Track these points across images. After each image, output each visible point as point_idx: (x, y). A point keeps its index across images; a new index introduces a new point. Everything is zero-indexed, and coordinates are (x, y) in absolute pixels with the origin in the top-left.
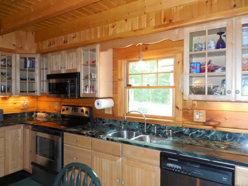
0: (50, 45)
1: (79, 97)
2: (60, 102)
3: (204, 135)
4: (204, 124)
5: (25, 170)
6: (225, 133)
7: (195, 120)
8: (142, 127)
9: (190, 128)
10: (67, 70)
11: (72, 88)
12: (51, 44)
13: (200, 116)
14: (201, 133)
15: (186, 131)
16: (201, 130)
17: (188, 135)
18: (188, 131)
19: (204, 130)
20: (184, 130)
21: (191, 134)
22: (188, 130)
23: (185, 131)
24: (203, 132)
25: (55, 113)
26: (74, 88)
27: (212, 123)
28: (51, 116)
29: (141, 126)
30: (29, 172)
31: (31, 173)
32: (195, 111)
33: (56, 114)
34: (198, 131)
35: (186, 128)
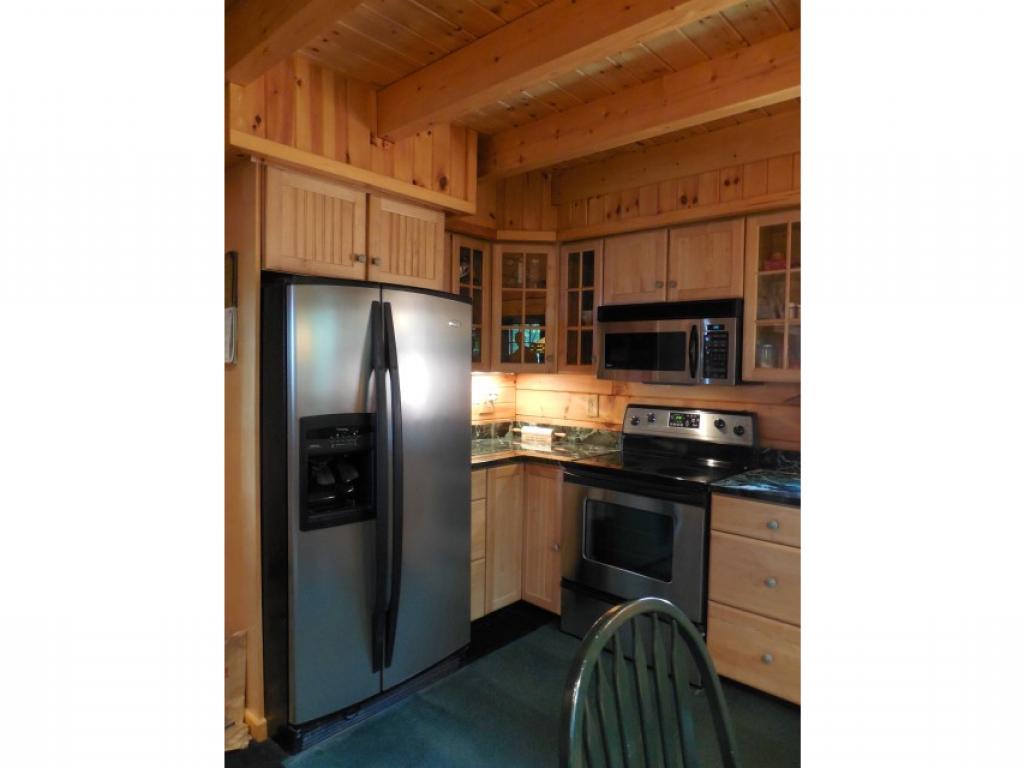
0: (618, 211)
1: (740, 381)
2: (612, 395)
5: (528, 600)
10: (681, 291)
11: (716, 350)
12: (623, 209)
25: (591, 430)
26: (723, 350)
28: (573, 438)
30: (552, 610)
31: (558, 611)
33: (595, 431)
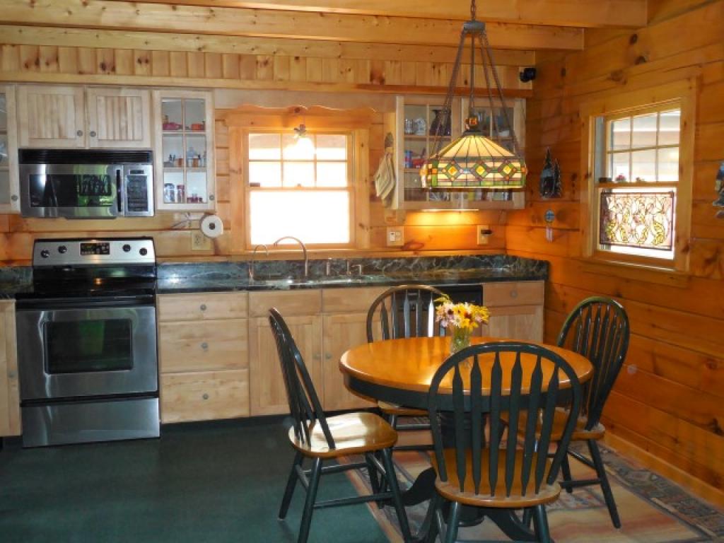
3: (403, 266)
4: (403, 248)
6: (431, 258)
7: (389, 244)
8: (293, 269)
9: (383, 259)
13: (396, 237)
14: (400, 263)
15: (377, 264)
16: (400, 258)
17: (381, 271)
18: (381, 263)
19: (405, 258)
20: (374, 262)
21: (384, 268)
22: (380, 261)
23: (375, 264)
24: (402, 261)
27: (413, 246)
29: (290, 268)
32: (388, 229)
34: (396, 261)
35: (377, 259)
